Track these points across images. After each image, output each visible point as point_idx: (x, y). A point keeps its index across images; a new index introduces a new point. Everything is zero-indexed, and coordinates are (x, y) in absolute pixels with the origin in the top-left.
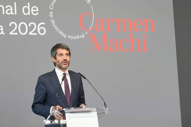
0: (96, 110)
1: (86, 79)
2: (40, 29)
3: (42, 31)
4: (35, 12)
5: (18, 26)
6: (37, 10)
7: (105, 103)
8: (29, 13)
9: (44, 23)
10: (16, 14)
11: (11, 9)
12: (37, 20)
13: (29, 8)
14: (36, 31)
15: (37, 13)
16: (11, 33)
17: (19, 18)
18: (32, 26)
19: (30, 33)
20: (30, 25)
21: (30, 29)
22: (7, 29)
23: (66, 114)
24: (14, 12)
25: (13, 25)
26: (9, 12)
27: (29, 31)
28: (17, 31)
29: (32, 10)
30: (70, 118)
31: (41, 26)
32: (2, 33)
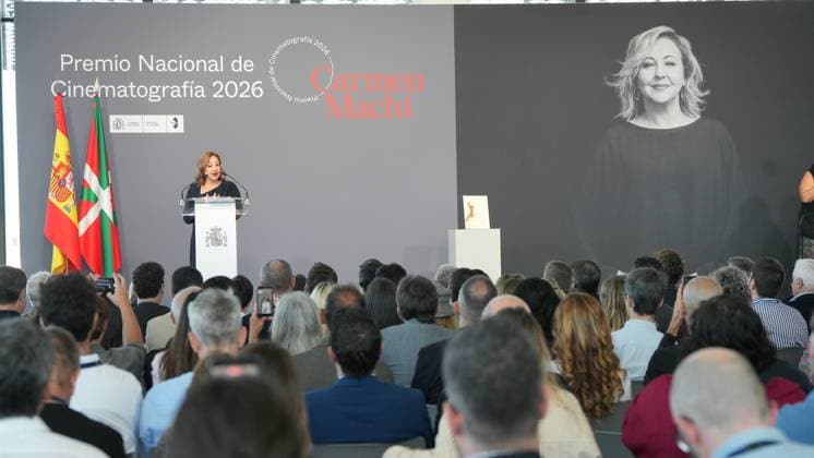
2: (255, 90)
3: (258, 92)
4: (248, 68)
5: (224, 86)
6: (252, 65)
8: (240, 69)
9: (261, 82)
10: (222, 70)
11: (216, 64)
12: (251, 78)
13: (240, 62)
14: (249, 93)
15: (252, 69)
16: (215, 96)
17: (226, 75)
18: (245, 86)
19: (241, 96)
20: (240, 85)
21: (241, 90)
22: (210, 90)
24: (219, 68)
25: (218, 86)
26: (213, 68)
27: (240, 92)
28: (223, 93)
29: (245, 66)
31: (257, 86)
32: (203, 96)
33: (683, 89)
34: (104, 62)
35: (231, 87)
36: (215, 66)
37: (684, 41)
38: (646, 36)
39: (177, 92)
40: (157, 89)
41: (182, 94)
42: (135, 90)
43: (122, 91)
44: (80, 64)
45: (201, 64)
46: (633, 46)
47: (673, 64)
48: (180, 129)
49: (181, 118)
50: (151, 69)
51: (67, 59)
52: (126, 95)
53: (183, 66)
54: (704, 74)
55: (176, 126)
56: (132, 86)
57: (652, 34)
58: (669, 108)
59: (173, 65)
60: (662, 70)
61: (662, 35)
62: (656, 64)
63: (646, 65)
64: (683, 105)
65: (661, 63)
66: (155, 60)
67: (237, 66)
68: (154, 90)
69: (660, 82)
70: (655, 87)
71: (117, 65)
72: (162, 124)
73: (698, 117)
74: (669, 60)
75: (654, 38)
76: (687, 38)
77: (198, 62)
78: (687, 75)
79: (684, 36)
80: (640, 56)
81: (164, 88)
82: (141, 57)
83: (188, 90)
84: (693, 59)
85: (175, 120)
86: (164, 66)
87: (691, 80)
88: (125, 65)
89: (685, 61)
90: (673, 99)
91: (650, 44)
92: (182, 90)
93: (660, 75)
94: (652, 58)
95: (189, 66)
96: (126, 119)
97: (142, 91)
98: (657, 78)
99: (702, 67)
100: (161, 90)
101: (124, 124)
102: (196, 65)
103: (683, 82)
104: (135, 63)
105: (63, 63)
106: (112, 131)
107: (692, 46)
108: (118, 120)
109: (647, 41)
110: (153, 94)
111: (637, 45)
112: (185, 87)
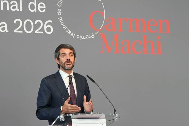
0: (104, 117)
1: (95, 83)
2: (47, 27)
3: (49, 29)
4: (42, 9)
5: (23, 24)
6: (44, 7)
7: (114, 109)
8: (35, 10)
9: (51, 21)
10: (21, 10)
11: (17, 5)
12: (44, 17)
13: (35, 4)
14: (42, 29)
15: (44, 10)
16: (16, 31)
17: (24, 14)
18: (39, 23)
19: (36, 32)
20: (36, 23)
21: (37, 26)
23: (72, 120)
24: (19, 8)
25: (18, 23)
26: (14, 8)
27: (35, 29)
28: (22, 29)
29: (39, 7)
30: (77, 124)
31: (48, 24)
32: (6, 30)
35: (28, 25)
45: (5, 4)
67: (32, 7)
77: (2, 2)
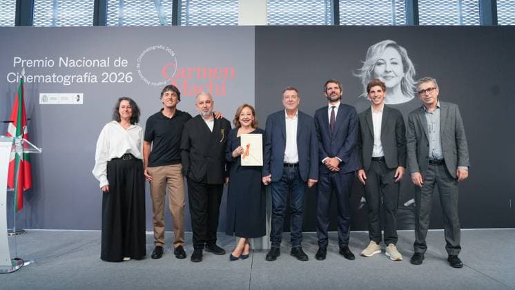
2: (128, 78)
3: (129, 79)
4: (125, 64)
5: (109, 76)
6: (127, 62)
8: (119, 65)
9: (131, 73)
12: (125, 70)
13: (119, 61)
14: (124, 79)
15: (127, 65)
16: (103, 81)
17: (111, 69)
18: (121, 75)
19: (119, 81)
20: (119, 75)
21: (119, 78)
22: (100, 79)
24: (107, 65)
25: (105, 75)
26: (103, 65)
27: (118, 79)
28: (108, 79)
29: (122, 63)
31: (129, 75)
32: (96, 81)
33: (403, 79)
34: (39, 62)
35: (113, 76)
36: (104, 63)
37: (403, 49)
38: (378, 46)
39: (80, 79)
40: (69, 77)
41: (83, 80)
42: (56, 78)
43: (48, 79)
44: (25, 63)
45: (96, 62)
46: (371, 51)
47: (396, 63)
48: (81, 102)
49: (81, 95)
50: (66, 65)
51: (17, 60)
52: (50, 81)
53: (85, 64)
54: (416, 70)
55: (78, 100)
56: (54, 76)
57: (382, 45)
58: (394, 91)
59: (79, 63)
60: (389, 67)
61: (389, 45)
62: (385, 63)
63: (379, 64)
64: (404, 89)
65: (388, 62)
66: (69, 60)
67: (117, 63)
68: (67, 78)
69: (388, 75)
70: (385, 77)
71: (47, 63)
72: (70, 99)
73: (413, 97)
74: (394, 61)
75: (384, 46)
76: (405, 48)
77: (94, 61)
78: (405, 70)
79: (403, 46)
80: (374, 58)
81: (73, 77)
82: (61, 58)
83: (87, 78)
84: (409, 61)
85: (78, 96)
86: (74, 64)
87: (408, 73)
88: (51, 63)
89: (404, 61)
90: (397, 85)
91: (381, 51)
92: (83, 78)
93: (388, 70)
94: (382, 60)
95: (89, 63)
96: (49, 95)
97: (60, 79)
98: (386, 72)
99: (414, 66)
100: (71, 78)
101: (48, 99)
102: (93, 63)
103: (403, 75)
104: (57, 62)
105: (15, 62)
106: (40, 103)
107: (408, 52)
108: (45, 96)
109: (379, 49)
110: (66, 80)
111: (373, 51)
112: (85, 76)
